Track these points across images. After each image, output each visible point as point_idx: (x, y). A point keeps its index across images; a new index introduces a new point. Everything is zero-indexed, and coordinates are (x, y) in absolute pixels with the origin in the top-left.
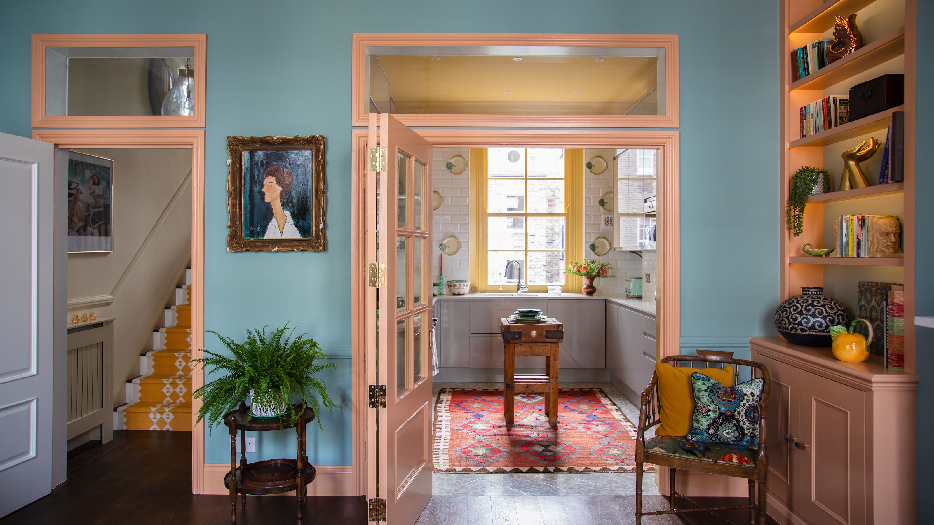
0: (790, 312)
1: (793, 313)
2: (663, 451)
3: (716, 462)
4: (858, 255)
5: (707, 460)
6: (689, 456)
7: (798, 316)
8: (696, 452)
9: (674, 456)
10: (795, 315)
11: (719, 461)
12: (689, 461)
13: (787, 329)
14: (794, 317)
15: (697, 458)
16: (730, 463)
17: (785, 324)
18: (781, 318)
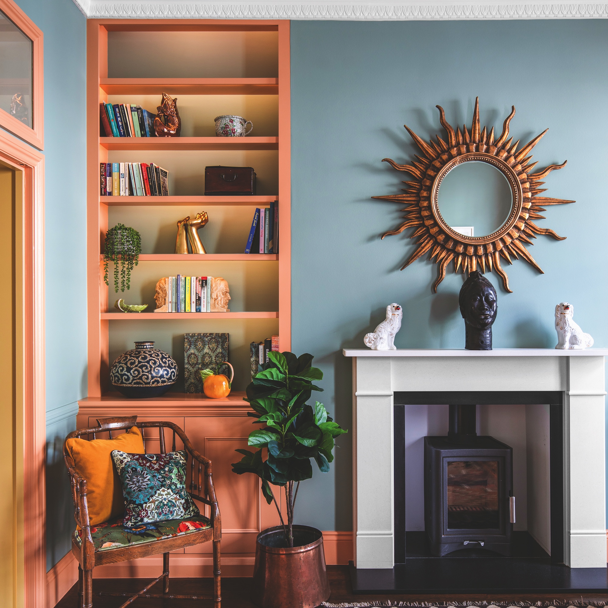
0: (151, 367)
1: (154, 366)
2: (117, 544)
3: (176, 536)
4: (198, 310)
5: (167, 537)
6: (147, 539)
7: (160, 369)
8: (150, 532)
9: (132, 545)
10: (156, 368)
11: (178, 534)
12: (151, 545)
13: (149, 383)
14: (157, 371)
15: (156, 539)
16: (189, 532)
17: (147, 378)
18: (141, 374)
